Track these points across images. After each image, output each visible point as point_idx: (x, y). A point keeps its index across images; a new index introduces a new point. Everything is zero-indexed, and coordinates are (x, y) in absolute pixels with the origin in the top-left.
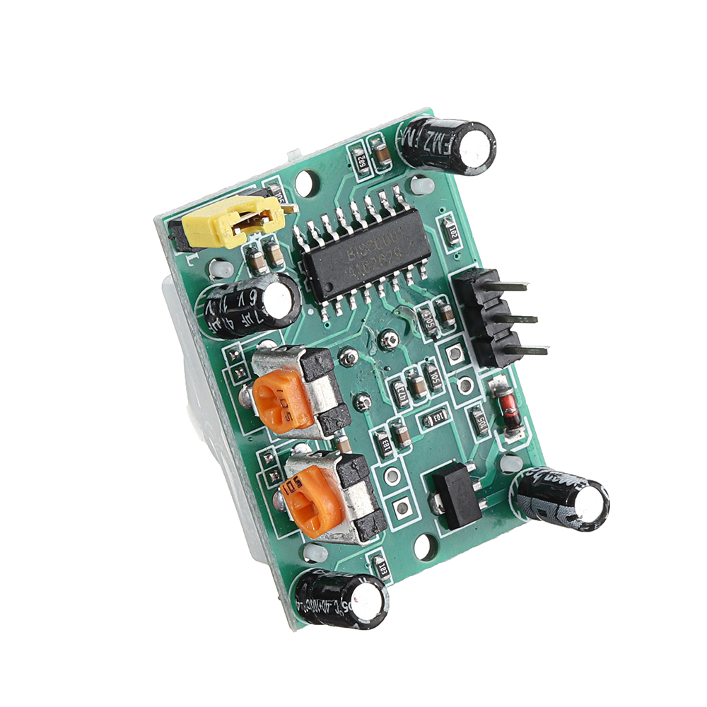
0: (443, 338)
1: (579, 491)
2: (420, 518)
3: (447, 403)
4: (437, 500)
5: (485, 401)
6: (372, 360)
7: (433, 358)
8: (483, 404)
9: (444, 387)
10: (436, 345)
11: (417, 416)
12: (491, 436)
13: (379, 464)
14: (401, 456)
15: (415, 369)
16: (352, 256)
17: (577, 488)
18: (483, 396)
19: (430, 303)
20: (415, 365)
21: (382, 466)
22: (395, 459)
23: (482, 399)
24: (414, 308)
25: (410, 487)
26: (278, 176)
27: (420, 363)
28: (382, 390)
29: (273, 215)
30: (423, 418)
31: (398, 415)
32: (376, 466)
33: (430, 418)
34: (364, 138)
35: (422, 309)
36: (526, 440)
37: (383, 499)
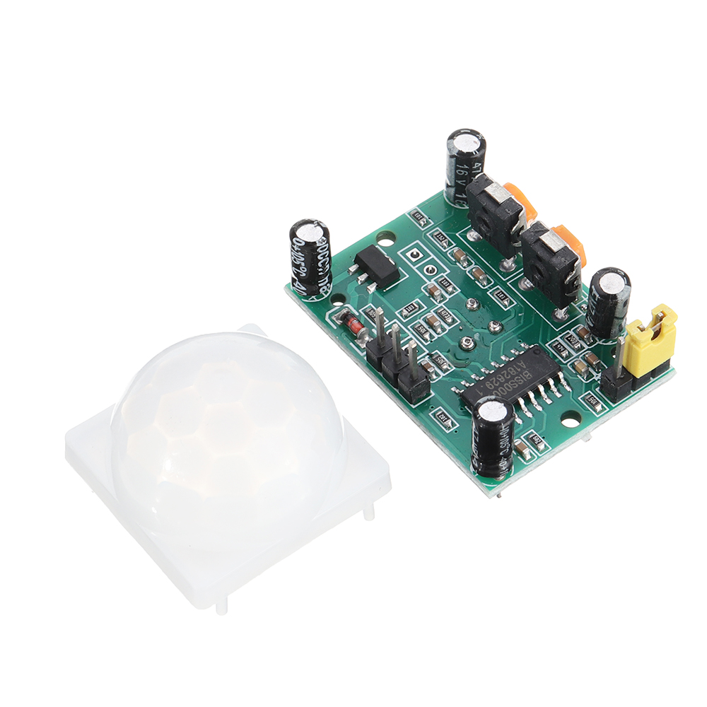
0: (424, 357)
2: (398, 253)
3: (404, 321)
6: (475, 330)
7: (426, 344)
8: (373, 329)
9: (410, 329)
10: (427, 352)
11: (426, 308)
12: (360, 311)
13: (444, 275)
14: (428, 283)
15: (438, 334)
16: (526, 374)
19: (442, 374)
20: (440, 336)
21: (442, 274)
22: (432, 280)
24: (454, 368)
25: (414, 268)
26: (597, 416)
27: (436, 338)
28: (460, 316)
30: (420, 308)
31: (442, 304)
32: (446, 273)
34: (538, 457)
35: (448, 370)
36: (330, 316)
37: (433, 256)
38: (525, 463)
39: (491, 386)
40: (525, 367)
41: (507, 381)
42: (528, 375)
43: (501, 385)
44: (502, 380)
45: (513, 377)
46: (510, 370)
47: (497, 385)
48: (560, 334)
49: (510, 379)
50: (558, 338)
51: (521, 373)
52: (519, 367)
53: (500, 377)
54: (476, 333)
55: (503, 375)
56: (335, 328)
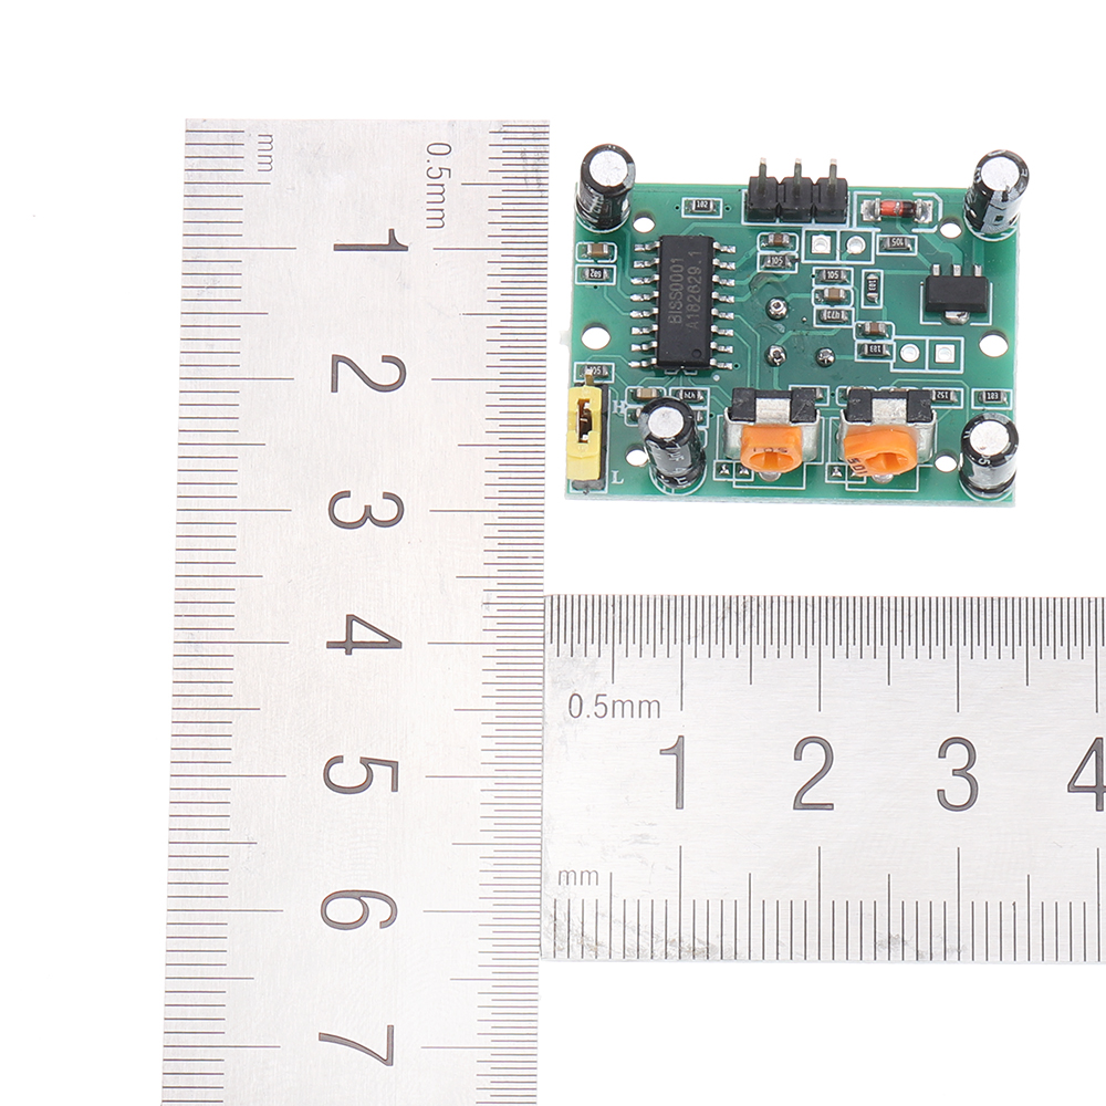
1: (982, 181)
2: (962, 339)
3: (864, 271)
4: (951, 315)
5: (879, 230)
6: (791, 333)
7: (814, 269)
8: (881, 233)
9: (847, 269)
10: (803, 261)
11: (863, 307)
12: (916, 237)
13: (892, 362)
14: (894, 337)
15: (816, 292)
16: (678, 319)
17: (978, 181)
18: (874, 230)
19: (761, 253)
20: (813, 291)
21: (894, 360)
22: (895, 344)
23: (877, 233)
24: (758, 271)
25: (927, 339)
26: (576, 363)
27: (814, 285)
28: (821, 333)
29: (584, 398)
30: (868, 301)
31: (853, 326)
32: (892, 366)
33: (869, 294)
34: (576, 262)
35: (762, 264)
36: (936, 201)
37: (927, 371)
38: (581, 244)
39: (692, 271)
40: (687, 325)
41: (685, 293)
42: (674, 320)
43: (685, 283)
44: (691, 289)
45: (685, 303)
46: (696, 308)
47: (689, 278)
48: (711, 416)
49: (685, 297)
50: (707, 408)
51: (683, 316)
52: (692, 320)
53: (696, 289)
54: (786, 331)
55: (696, 296)
56: (915, 194)
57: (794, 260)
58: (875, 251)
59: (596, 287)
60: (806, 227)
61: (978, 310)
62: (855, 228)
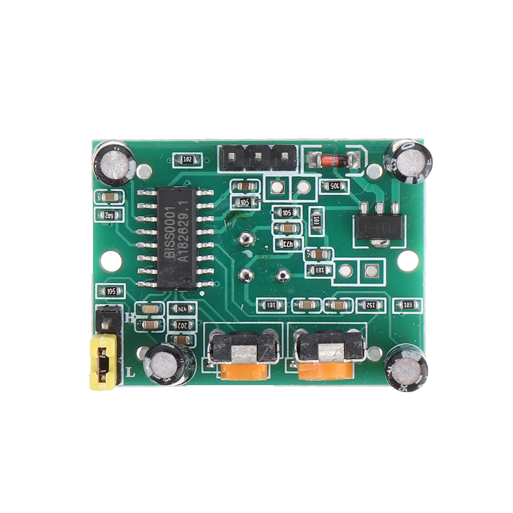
0: (261, 194)
1: (397, 170)
2: (384, 259)
3: (310, 208)
4: (376, 242)
5: (320, 175)
6: (257, 257)
7: (273, 206)
8: (323, 177)
9: (298, 206)
10: (264, 201)
11: (310, 236)
12: (348, 180)
13: (332, 278)
14: (334, 259)
15: (275, 224)
16: (172, 255)
18: (317, 176)
19: (233, 195)
20: (273, 224)
21: (334, 277)
22: (334, 264)
23: (319, 178)
24: (231, 209)
25: (359, 260)
26: (97, 284)
27: (273, 219)
28: (280, 257)
30: (313, 232)
31: (303, 251)
32: (332, 281)
33: (314, 228)
34: (94, 205)
35: (233, 203)
37: (359, 285)
38: (97, 190)
39: (181, 216)
40: (179, 259)
41: (177, 234)
42: (169, 255)
43: (176, 227)
44: (181, 231)
45: (177, 241)
46: (185, 245)
47: (179, 222)
48: (199, 323)
49: (176, 237)
50: (196, 317)
51: (176, 252)
52: (183, 255)
53: (185, 231)
54: (253, 256)
55: (185, 235)
56: (347, 146)
57: (257, 200)
58: (318, 192)
59: (110, 224)
60: (266, 174)
61: (396, 237)
62: (303, 174)
